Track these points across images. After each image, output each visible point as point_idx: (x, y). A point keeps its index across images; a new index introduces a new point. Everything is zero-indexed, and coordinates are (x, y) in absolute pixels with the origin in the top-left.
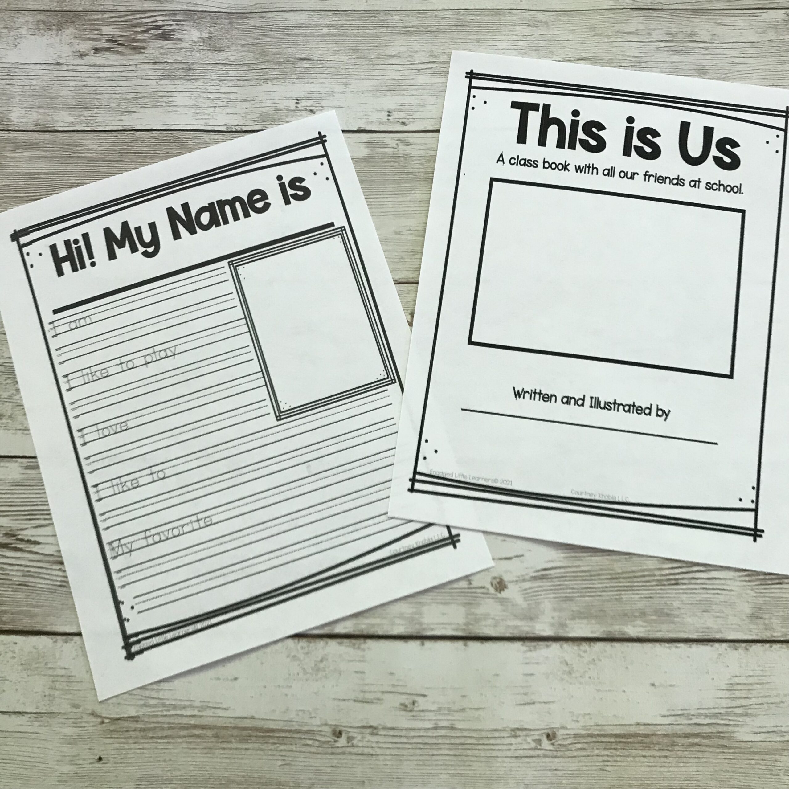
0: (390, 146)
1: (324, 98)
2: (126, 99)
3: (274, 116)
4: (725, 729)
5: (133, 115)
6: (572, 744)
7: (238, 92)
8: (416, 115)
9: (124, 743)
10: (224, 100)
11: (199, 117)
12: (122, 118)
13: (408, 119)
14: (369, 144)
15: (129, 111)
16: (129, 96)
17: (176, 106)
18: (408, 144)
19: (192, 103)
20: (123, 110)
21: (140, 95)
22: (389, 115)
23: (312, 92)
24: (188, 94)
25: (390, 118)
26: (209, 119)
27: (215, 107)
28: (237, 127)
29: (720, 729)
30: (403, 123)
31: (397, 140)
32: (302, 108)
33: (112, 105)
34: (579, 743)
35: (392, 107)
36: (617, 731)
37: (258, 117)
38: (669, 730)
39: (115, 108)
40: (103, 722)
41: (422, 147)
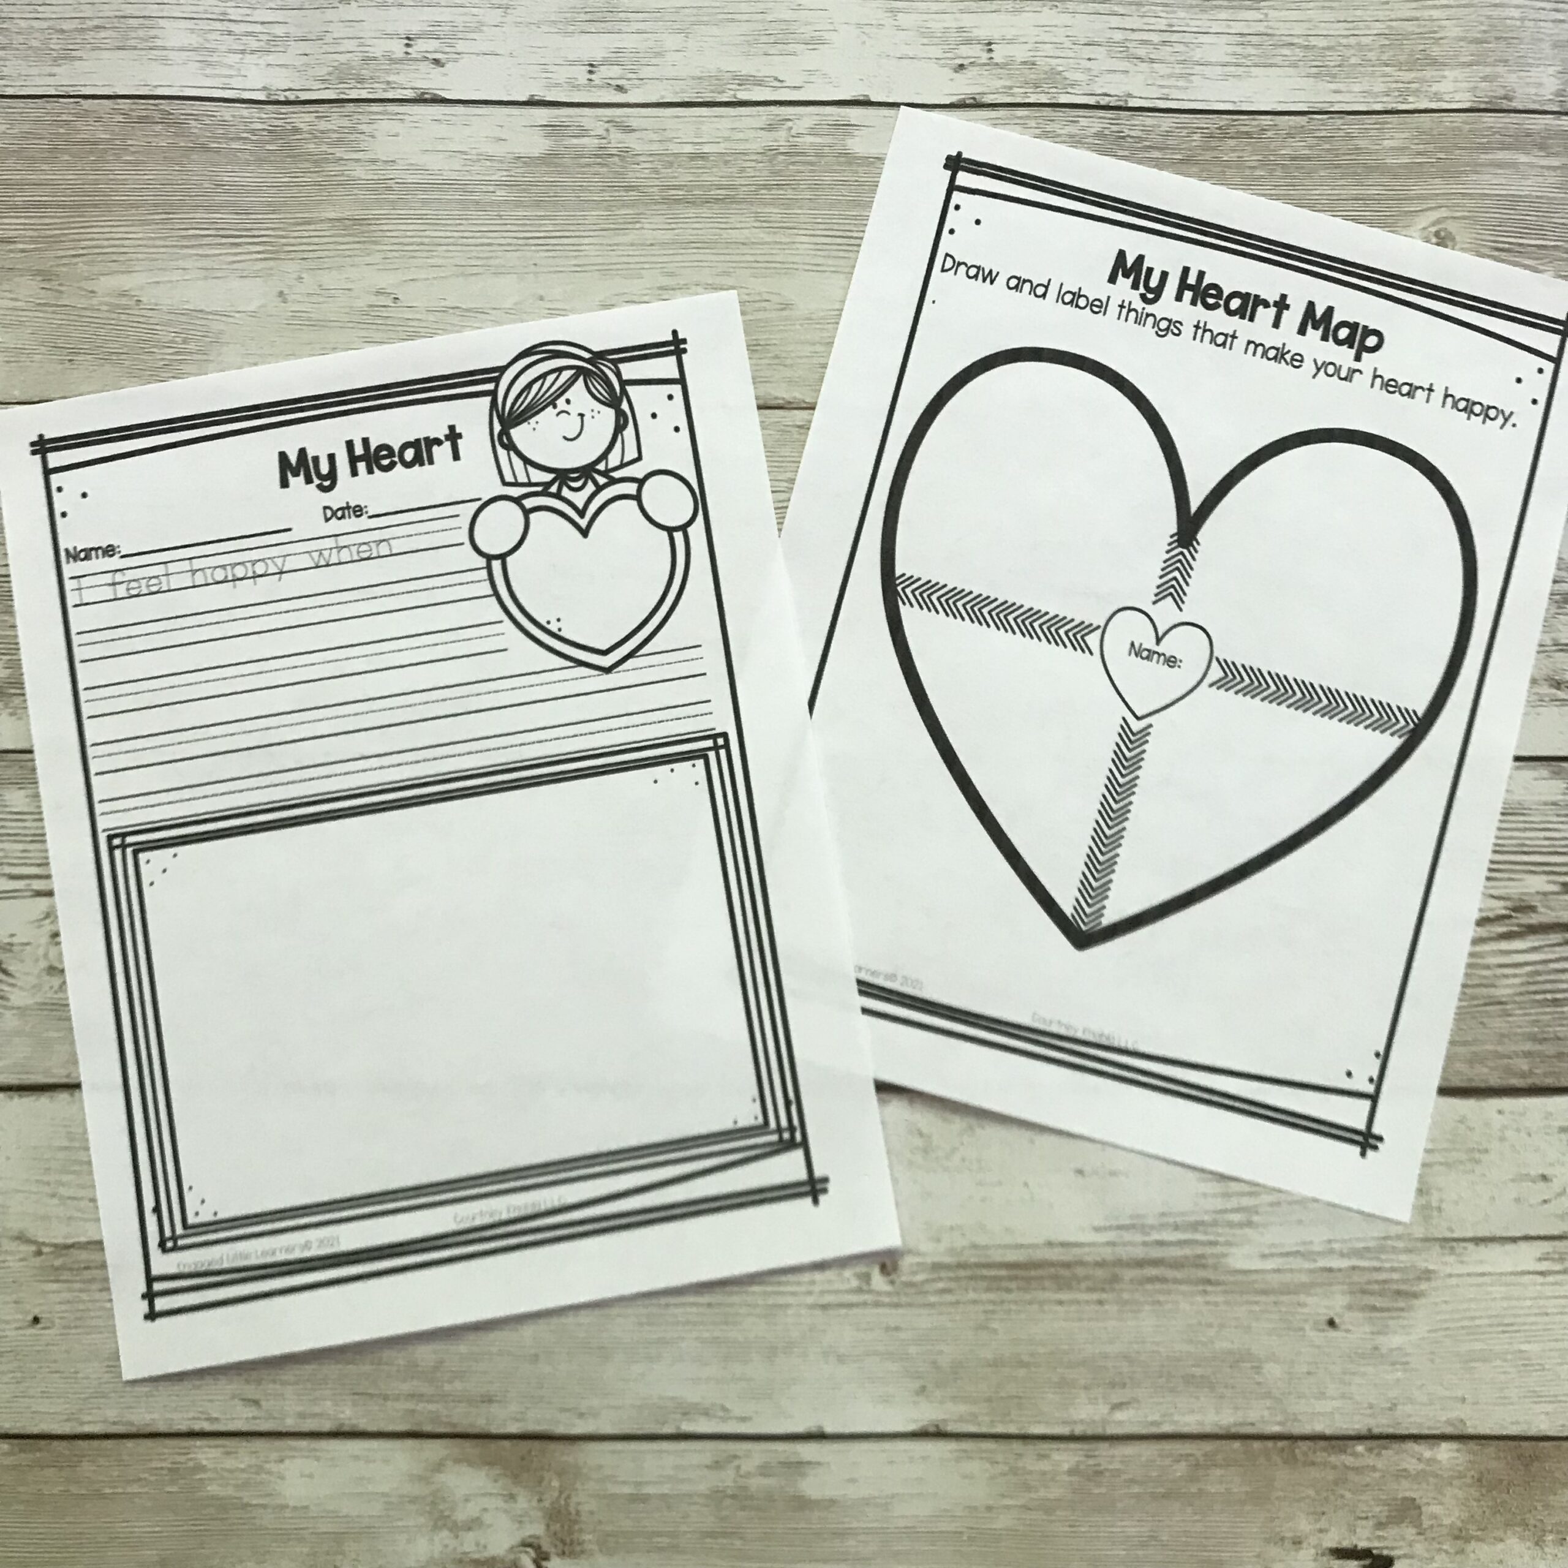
0: (592, 133)
1: (460, 35)
2: (62, 31)
3: (363, 72)
4: (1209, 1250)
5: (77, 63)
6: (927, 1281)
7: (288, 20)
8: (646, 72)
9: (81, 1291)
10: (261, 37)
11: (208, 71)
12: (55, 70)
13: (629, 79)
14: (551, 129)
15: (66, 56)
16: (66, 26)
17: (164, 49)
18: (629, 130)
19: (194, 40)
20: (54, 54)
21: (90, 24)
22: (590, 72)
23: (438, 24)
24: (190, 24)
25: (593, 77)
26: (231, 76)
27: (243, 52)
28: (287, 93)
29: (1199, 1250)
30: (620, 88)
31: (608, 122)
32: (419, 56)
33: (35, 43)
34: (940, 1279)
35: (598, 55)
36: (1012, 1257)
37: (330, 74)
38: (1107, 1253)
39: (39, 49)
40: (39, 1253)
41: (655, 137)
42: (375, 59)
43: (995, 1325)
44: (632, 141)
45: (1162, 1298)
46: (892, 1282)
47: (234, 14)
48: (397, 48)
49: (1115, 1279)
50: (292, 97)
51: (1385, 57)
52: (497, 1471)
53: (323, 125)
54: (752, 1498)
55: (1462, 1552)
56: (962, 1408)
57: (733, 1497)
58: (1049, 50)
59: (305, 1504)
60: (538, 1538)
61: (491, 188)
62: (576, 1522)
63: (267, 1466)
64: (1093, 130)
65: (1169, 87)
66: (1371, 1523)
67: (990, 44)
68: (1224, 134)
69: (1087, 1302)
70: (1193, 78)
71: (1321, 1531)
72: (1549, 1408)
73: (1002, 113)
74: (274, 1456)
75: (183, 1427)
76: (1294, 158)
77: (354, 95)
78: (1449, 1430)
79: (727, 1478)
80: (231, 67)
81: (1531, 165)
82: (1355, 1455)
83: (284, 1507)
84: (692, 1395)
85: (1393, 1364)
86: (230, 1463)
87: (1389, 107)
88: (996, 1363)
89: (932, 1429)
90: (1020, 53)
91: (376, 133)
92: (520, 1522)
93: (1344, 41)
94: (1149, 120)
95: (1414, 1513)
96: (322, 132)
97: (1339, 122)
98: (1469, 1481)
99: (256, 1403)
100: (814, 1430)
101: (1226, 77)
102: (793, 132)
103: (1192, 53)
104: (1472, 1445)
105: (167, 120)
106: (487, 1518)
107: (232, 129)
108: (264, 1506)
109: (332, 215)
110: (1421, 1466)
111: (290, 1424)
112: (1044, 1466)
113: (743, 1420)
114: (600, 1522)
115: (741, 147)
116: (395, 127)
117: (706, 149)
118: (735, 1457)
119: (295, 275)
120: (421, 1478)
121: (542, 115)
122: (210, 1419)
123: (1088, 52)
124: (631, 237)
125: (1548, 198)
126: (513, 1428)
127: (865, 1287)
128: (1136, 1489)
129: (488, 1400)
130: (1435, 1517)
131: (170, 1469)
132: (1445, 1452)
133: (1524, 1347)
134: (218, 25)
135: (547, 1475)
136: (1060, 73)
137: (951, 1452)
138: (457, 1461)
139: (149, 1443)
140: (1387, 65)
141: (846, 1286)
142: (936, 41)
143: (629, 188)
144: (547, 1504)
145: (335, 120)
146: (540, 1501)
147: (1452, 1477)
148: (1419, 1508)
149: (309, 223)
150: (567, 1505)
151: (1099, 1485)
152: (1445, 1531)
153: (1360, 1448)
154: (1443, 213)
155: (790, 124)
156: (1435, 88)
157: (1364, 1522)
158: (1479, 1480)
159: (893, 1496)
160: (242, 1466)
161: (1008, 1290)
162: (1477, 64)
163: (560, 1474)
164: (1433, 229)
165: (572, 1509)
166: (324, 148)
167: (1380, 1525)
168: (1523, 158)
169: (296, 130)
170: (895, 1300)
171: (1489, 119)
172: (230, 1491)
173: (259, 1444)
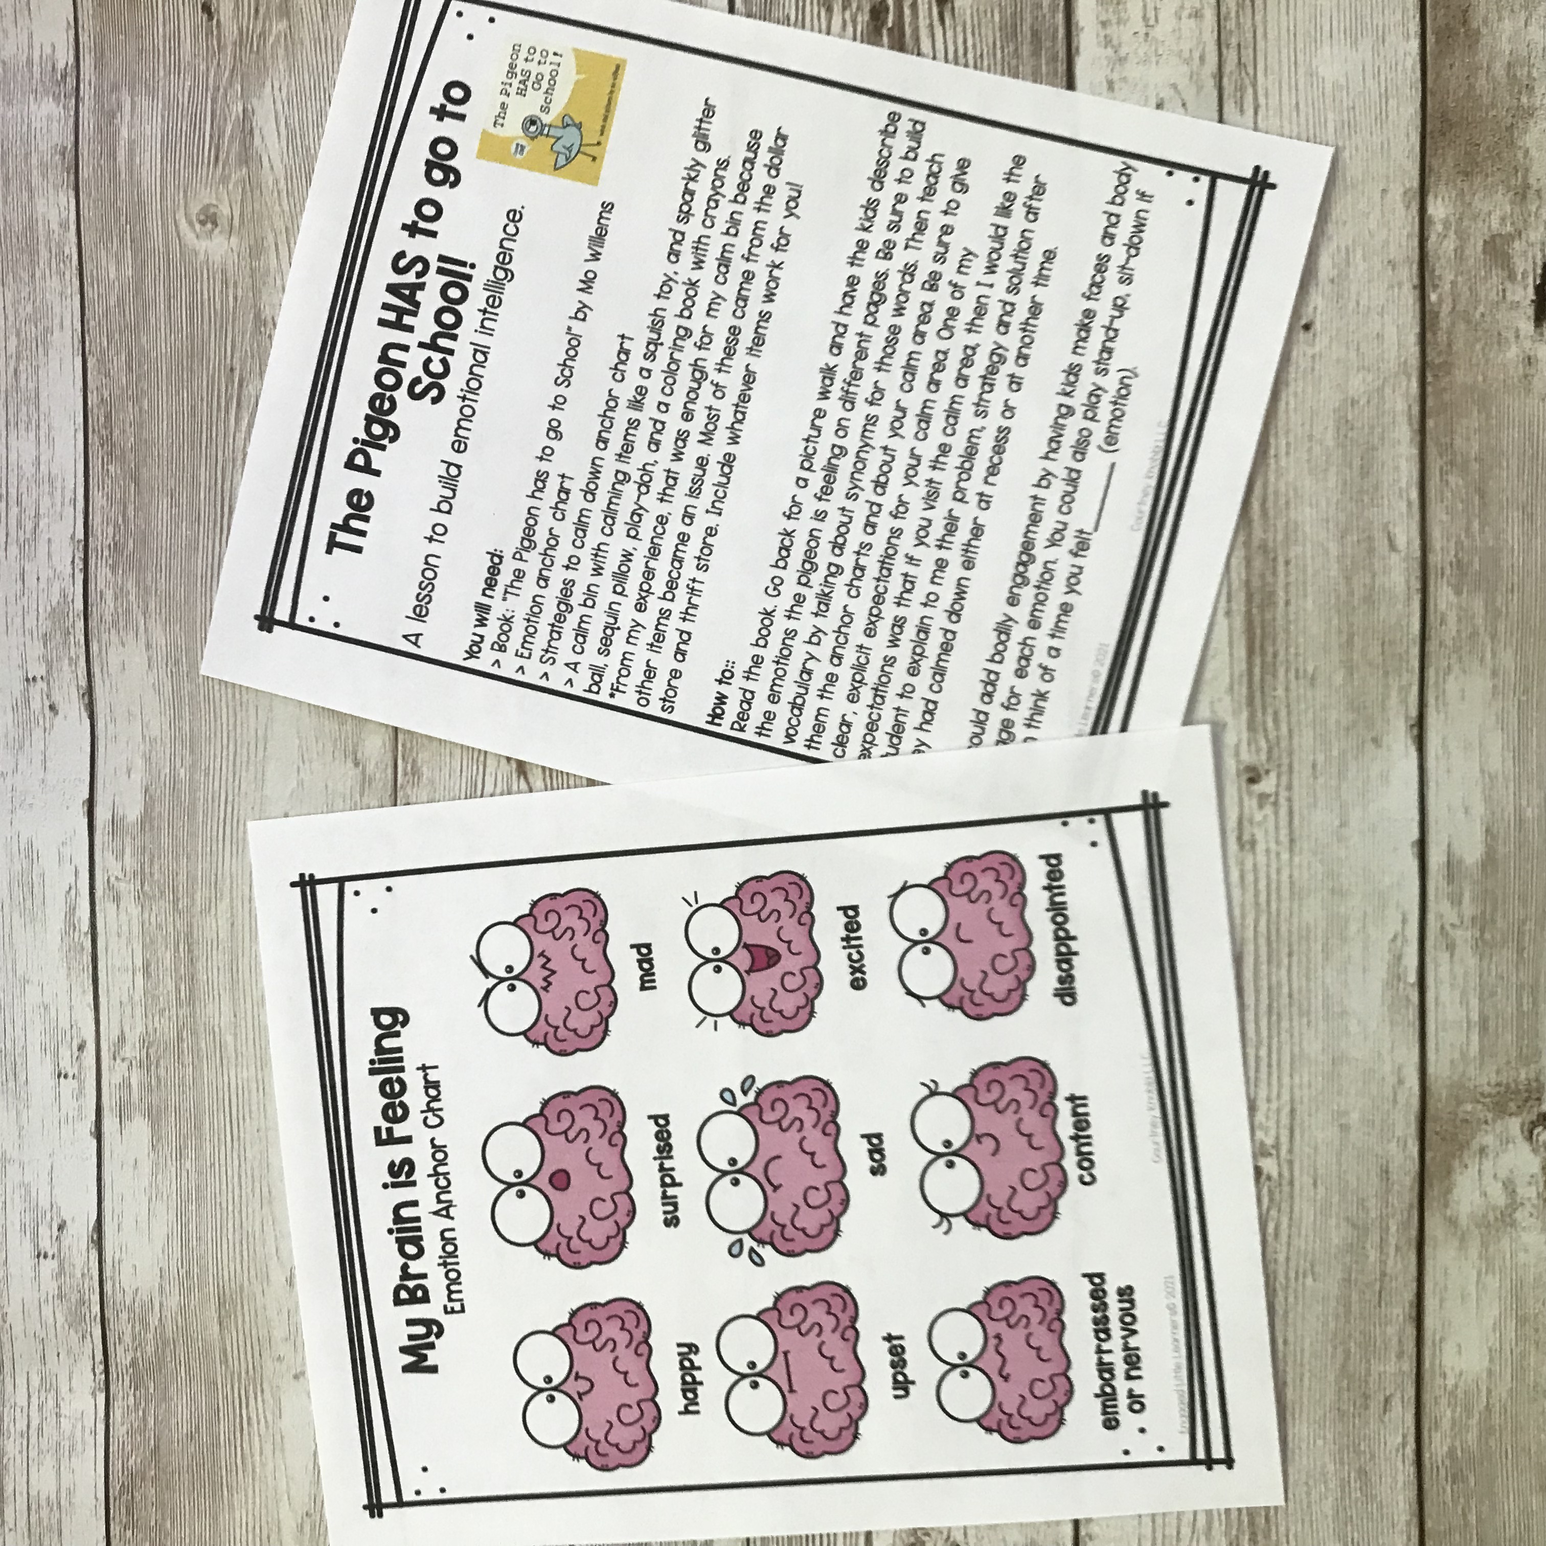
42: (60, 1288)
43: (1310, 669)
44: (133, 1038)
45: (1282, 501)
46: (1267, 772)
47: (21, 1425)
48: (48, 1267)
49: (1264, 547)
50: (102, 1367)
51: (26, 277)
52: (1456, 1163)
53: (127, 1339)
54: (1483, 913)
55: (1538, 191)
56: (1394, 700)
57: (1482, 932)
58: (31, 622)
59: (1486, 1351)
60: (1522, 1125)
61: (184, 1174)
62: (1508, 1086)
63: (1449, 1387)
64: (109, 575)
65: (63, 497)
66: (1508, 285)
67: (27, 680)
68: (107, 441)
69: (1287, 574)
70: (54, 472)
71: (1517, 337)
72: (1392, 102)
73: (96, 670)
74: (1439, 1381)
75: (1412, 1470)
76: (130, 369)
77: (96, 1309)
78: (1415, 206)
79: (1464, 937)
80: (74, 1426)
81: (131, 127)
82: (1440, 300)
83: (1490, 1373)
84: (1379, 971)
85: (1348, 264)
86: (1446, 1424)
87: (75, 272)
88: (1350, 669)
89: (1415, 731)
90: (36, 649)
91: (134, 1287)
92: (1508, 1142)
93: (11, 318)
94: (96, 520)
95: (1498, 240)
96: (134, 1340)
97: (92, 323)
98: (1466, 186)
99: (1387, 1400)
100: (1416, 850)
101: (51, 441)
102: (121, 876)
103: (28, 475)
104: (1431, 180)
105: (128, 1489)
106: (1503, 1174)
107: (136, 1425)
108: (1489, 1391)
109: (216, 1328)
110: (1452, 234)
111: (1408, 1366)
112: (1452, 619)
113: (1404, 921)
114: (1508, 1063)
115: (136, 929)
116: (126, 1268)
117: (139, 963)
118: (1442, 928)
119: (277, 1364)
120: (1463, 1239)
121: (110, 1124)
122: (1404, 1445)
123: (31, 581)
124: (229, 1039)
125: (163, 109)
126: (1414, 1149)
127: (1272, 799)
128: (1476, 525)
129: (1385, 1172)
130: (1503, 219)
131: (1454, 1482)
132: (1438, 209)
133: (1331, 129)
134: (33, 1440)
135: (1461, 1115)
136: (53, 610)
137: (1438, 712)
138: (1446, 1205)
139: (1427, 1505)
140: (33, 275)
141: (1272, 818)
142: (27, 733)
143: (180, 1039)
144: (1490, 1116)
145: (121, 1325)
146: (1486, 1122)
147: (1463, 202)
148: (1493, 237)
149: (225, 1350)
150: (1490, 1095)
151: (1471, 563)
152: (1517, 210)
153: (1433, 297)
154: (181, 216)
155: (112, 879)
156: (54, 226)
157: (1508, 294)
158: (1467, 174)
159: (1482, 771)
160: (1449, 1413)
161: (1275, 655)
162: (29, 182)
163: (1459, 1103)
164: (198, 226)
165: (1494, 1091)
166: (150, 1336)
167: (1512, 277)
168: (124, 133)
169: (134, 1363)
170: (1285, 768)
171: (84, 173)
172: (1474, 1421)
173: (1427, 1397)
